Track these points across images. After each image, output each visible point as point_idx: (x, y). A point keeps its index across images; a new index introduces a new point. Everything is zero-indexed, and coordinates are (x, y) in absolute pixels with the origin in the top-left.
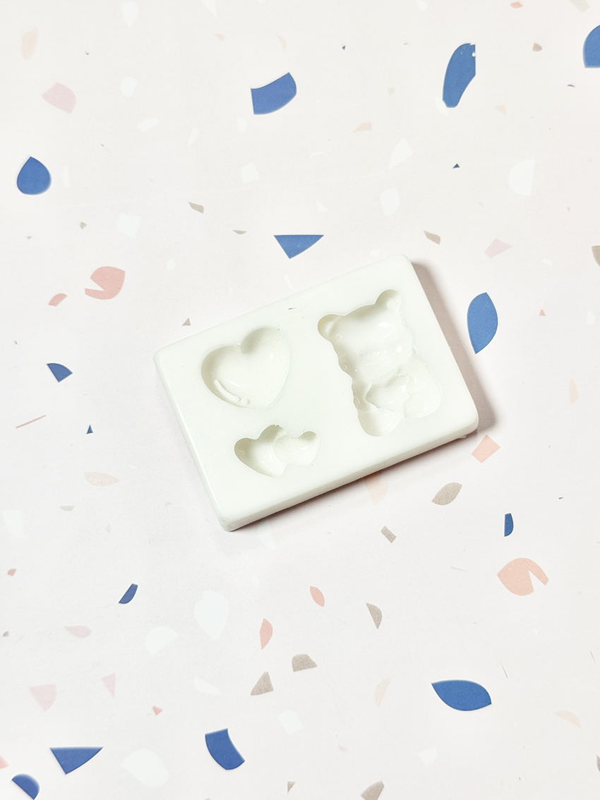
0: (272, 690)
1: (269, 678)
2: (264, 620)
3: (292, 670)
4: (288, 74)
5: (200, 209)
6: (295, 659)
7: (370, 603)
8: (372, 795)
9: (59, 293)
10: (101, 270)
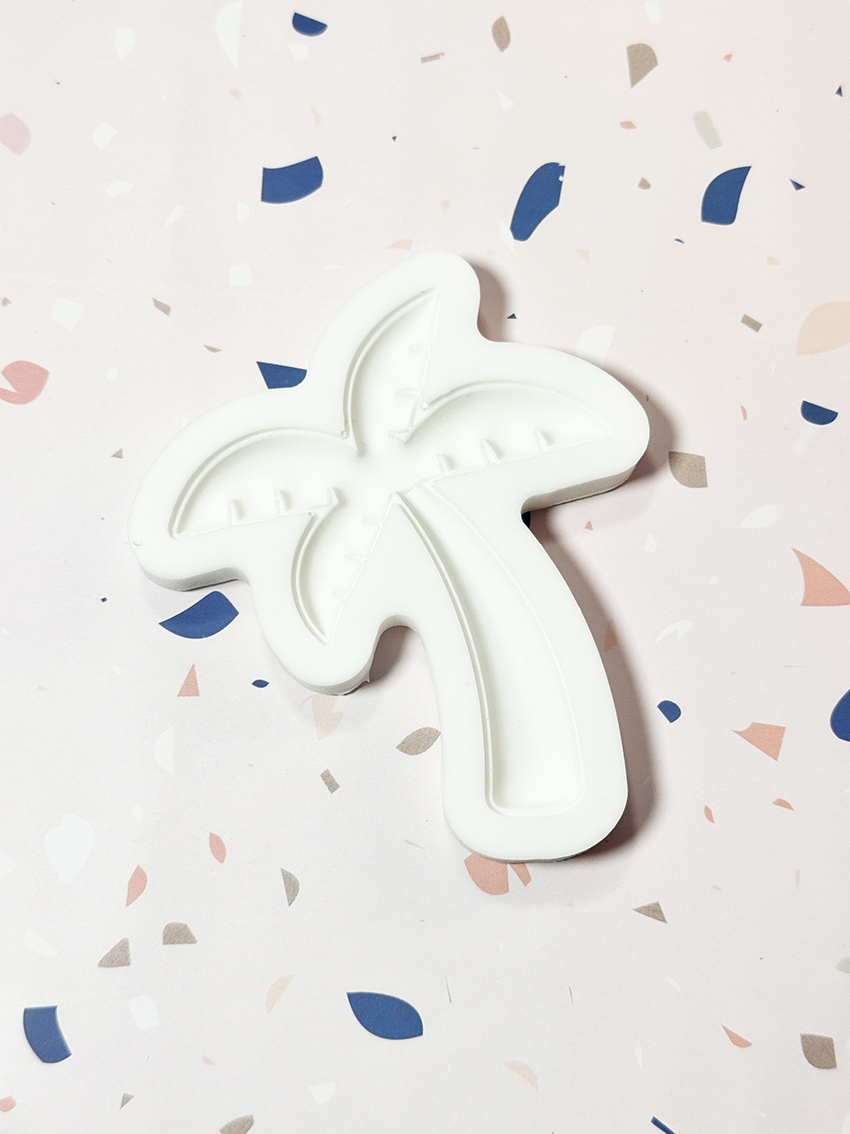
0: (128, 964)
1: (127, 947)
2: (138, 866)
3: (162, 941)
4: (316, 158)
5: (166, 309)
6: (168, 928)
7: (288, 870)
8: (236, 1132)
10: (18, 364)
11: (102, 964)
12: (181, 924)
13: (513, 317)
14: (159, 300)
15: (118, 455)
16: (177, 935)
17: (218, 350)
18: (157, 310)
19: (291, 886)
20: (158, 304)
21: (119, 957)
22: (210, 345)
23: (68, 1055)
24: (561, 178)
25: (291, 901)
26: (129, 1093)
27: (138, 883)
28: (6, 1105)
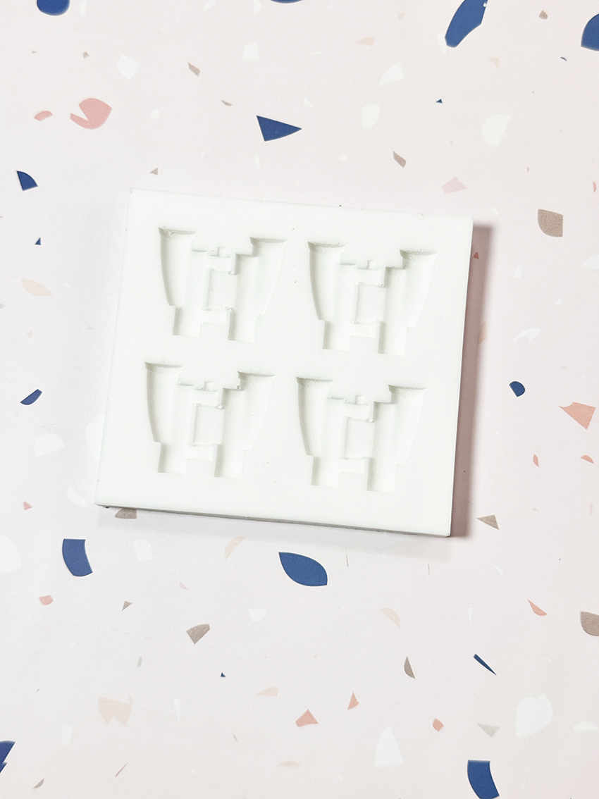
0: (134, 518)
5: (196, 71)
8: (197, 633)
9: (46, 110)
10: (90, 99)
11: (116, 516)
13: (440, 101)
14: (192, 64)
17: (231, 104)
18: (190, 71)
20: (191, 67)
21: (129, 512)
22: (225, 101)
23: (90, 572)
24: (485, 5)
26: (129, 601)
28: (46, 600)
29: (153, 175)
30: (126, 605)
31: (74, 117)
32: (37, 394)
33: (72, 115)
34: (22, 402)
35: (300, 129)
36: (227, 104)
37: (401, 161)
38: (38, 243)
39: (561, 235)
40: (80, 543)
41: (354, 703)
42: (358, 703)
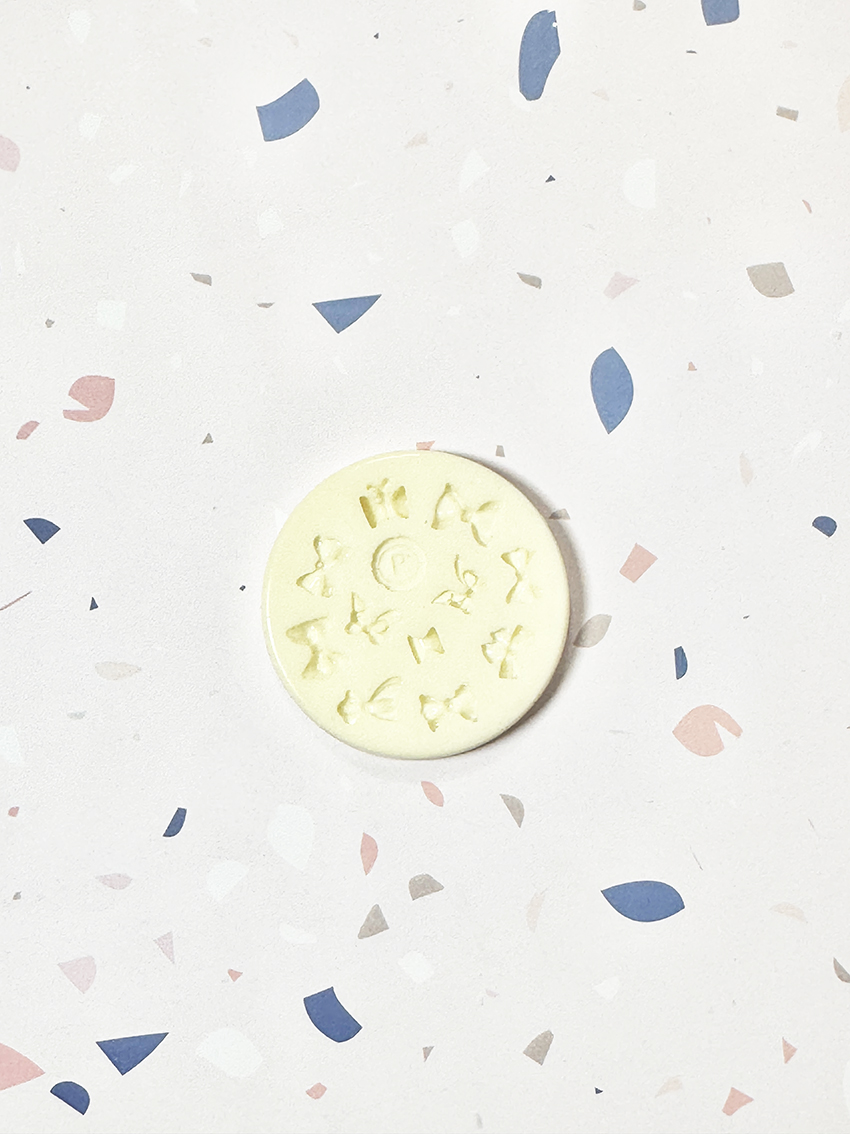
0: (386, 928)
1: (380, 912)
2: (364, 834)
3: (410, 897)
4: (305, 82)
5: (207, 280)
6: (413, 883)
7: (506, 794)
8: (539, 1050)
9: (28, 420)
10: (81, 381)
11: (361, 936)
12: (422, 876)
13: (551, 179)
14: (196, 272)
15: (208, 440)
16: (423, 887)
17: (271, 304)
18: (198, 283)
19: (516, 808)
20: (197, 277)
21: (375, 924)
22: (261, 302)
23: (360, 1028)
24: (554, 25)
25: (519, 823)
26: (428, 1046)
27: (369, 850)
28: (317, 1092)
29: (206, 444)
30: (427, 1051)
31: (68, 414)
32: (180, 816)
33: (65, 411)
34: (165, 835)
35: (377, 298)
36: (266, 305)
37: (535, 282)
38: (94, 606)
39: (792, 291)
40: (328, 995)
41: (789, 1052)
42: (794, 1050)
